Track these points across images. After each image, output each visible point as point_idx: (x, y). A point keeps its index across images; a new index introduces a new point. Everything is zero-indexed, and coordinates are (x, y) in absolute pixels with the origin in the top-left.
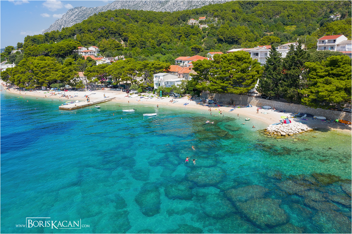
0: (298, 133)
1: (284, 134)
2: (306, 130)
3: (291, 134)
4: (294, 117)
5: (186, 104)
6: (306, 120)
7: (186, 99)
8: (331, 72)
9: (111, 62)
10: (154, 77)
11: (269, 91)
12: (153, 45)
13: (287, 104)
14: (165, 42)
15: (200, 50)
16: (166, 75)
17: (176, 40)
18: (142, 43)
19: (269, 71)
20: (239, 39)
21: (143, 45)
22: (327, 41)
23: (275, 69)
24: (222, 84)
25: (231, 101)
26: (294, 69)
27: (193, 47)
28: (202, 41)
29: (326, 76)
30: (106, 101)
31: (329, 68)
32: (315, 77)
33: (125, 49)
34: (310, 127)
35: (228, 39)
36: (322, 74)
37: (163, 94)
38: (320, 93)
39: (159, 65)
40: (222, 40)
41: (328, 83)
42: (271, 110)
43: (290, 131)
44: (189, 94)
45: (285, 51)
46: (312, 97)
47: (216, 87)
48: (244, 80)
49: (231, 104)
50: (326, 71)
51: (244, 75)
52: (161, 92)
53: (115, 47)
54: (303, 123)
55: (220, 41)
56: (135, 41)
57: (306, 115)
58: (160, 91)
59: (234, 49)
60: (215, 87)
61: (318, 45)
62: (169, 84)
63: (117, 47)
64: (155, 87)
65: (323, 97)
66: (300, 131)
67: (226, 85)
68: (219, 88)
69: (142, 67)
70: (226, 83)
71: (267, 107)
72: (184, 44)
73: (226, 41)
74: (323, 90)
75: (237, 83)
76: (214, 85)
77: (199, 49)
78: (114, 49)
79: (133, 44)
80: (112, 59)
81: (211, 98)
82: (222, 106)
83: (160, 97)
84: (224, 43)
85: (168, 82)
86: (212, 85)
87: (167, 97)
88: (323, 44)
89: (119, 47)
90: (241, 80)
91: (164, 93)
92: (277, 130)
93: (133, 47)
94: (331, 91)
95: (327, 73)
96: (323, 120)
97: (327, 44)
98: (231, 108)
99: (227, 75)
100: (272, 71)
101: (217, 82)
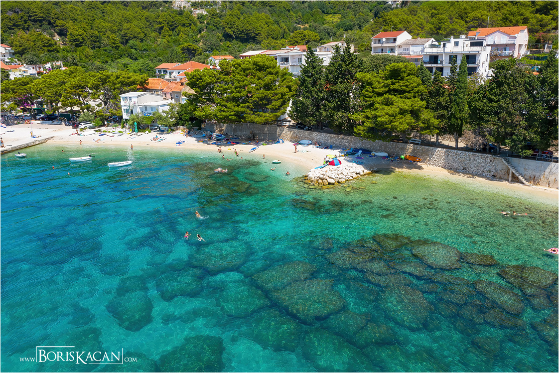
0: (351, 178)
1: (332, 181)
2: (362, 173)
3: (343, 180)
4: (345, 155)
5: (179, 143)
6: (361, 158)
7: (179, 135)
8: (392, 87)
9: (38, 74)
10: (121, 99)
11: (307, 117)
12: (114, 43)
13: (333, 135)
14: (135, 37)
15: (196, 52)
16: (142, 95)
17: (154, 34)
18: (94, 39)
19: (306, 86)
20: (257, 35)
21: (96, 43)
22: (384, 39)
23: (314, 84)
24: (236, 109)
25: (251, 135)
26: (341, 83)
27: (184, 47)
28: (199, 36)
29: (386, 93)
30: (36, 143)
31: (389, 82)
32: (371, 95)
33: (63, 50)
34: (367, 168)
35: (240, 34)
36: (381, 90)
37: (138, 128)
38: (379, 119)
39: (129, 78)
40: (231, 36)
41: (388, 103)
42: (312, 146)
43: (341, 176)
44: (183, 125)
45: (327, 54)
46: (368, 124)
47: (227, 114)
48: (269, 101)
49: (252, 139)
50: (385, 86)
51: (269, 93)
52: (136, 124)
53: (44, 46)
54: (358, 163)
55: (228, 37)
56: (80, 35)
57: (360, 151)
58: (134, 123)
59: (251, 51)
60: (224, 113)
61: (373, 45)
62: (149, 110)
63: (47, 47)
64: (125, 116)
65: (383, 123)
66: (355, 176)
67: (243, 110)
68: (231, 115)
69: (99, 83)
70: (242, 107)
71: (307, 142)
72: (168, 42)
73: (237, 38)
74: (383, 113)
75: (260, 106)
76: (223, 111)
77: (193, 50)
78: (41, 49)
79: (77, 40)
80: (40, 68)
81: (220, 131)
82: (238, 143)
83: (134, 133)
84: (234, 41)
85: (146, 108)
86: (221, 111)
87: (147, 132)
88: (380, 45)
89: (51, 45)
90: (264, 102)
91: (141, 126)
92: (322, 176)
93: (77, 46)
94: (393, 116)
95: (387, 89)
96: (384, 157)
97: (385, 45)
98: (252, 146)
99: (244, 93)
100: (310, 86)
101: (229, 105)
